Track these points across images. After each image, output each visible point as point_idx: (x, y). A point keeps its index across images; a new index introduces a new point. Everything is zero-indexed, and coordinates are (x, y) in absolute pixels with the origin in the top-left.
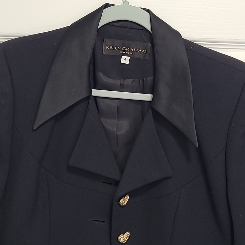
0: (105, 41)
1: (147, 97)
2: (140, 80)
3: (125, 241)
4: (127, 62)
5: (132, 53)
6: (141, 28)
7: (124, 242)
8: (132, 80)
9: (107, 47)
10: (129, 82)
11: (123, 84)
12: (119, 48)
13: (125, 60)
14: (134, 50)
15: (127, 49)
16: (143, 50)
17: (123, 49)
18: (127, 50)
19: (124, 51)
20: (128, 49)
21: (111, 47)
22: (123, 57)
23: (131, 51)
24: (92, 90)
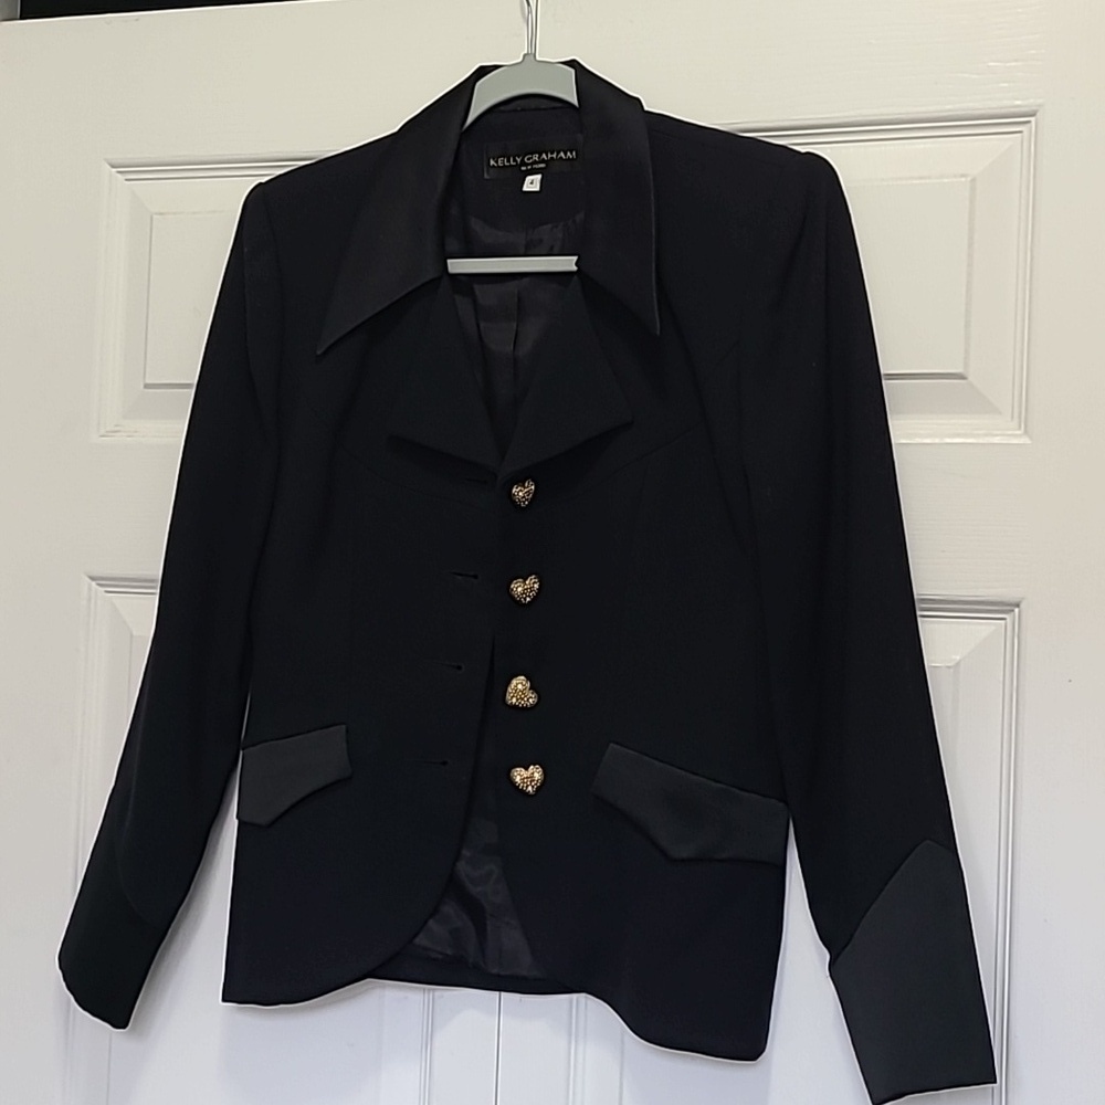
0: (486, 148)
1: (568, 263)
2: (569, 223)
3: (528, 599)
4: (537, 188)
5: (543, 165)
6: (559, 105)
7: (525, 599)
8: (550, 226)
9: (492, 162)
10: (544, 231)
12: (519, 161)
13: (532, 183)
14: (547, 158)
16: (568, 153)
17: (526, 159)
18: (535, 159)
19: (528, 164)
20: (536, 157)
21: (500, 161)
22: (529, 179)
23: (543, 161)
24: (449, 261)
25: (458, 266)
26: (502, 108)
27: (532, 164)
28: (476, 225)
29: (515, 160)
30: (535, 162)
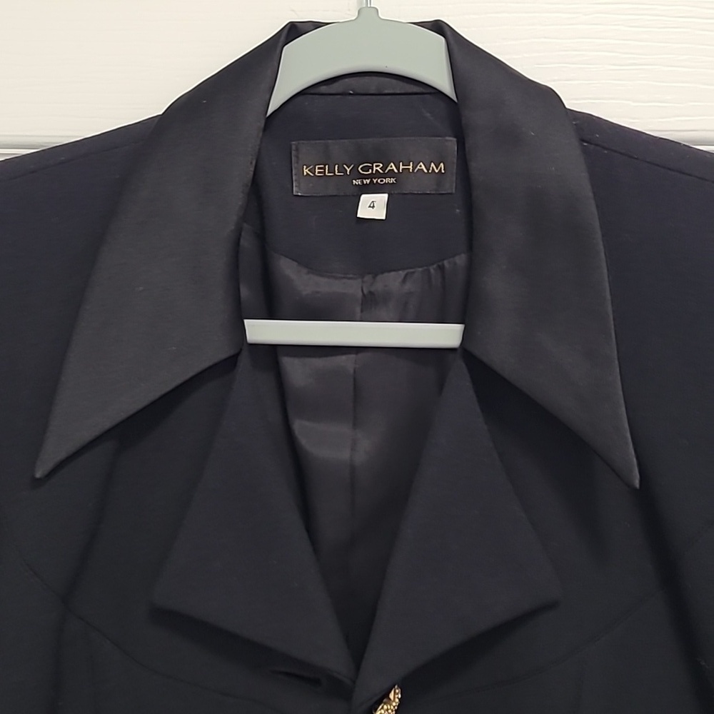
0: (297, 150)
1: (446, 335)
2: (432, 271)
4: (380, 213)
5: (393, 180)
8: (402, 273)
9: (306, 171)
10: (392, 281)
11: (371, 293)
12: (348, 170)
13: (373, 207)
14: (398, 169)
15: (377, 166)
16: (433, 165)
17: (361, 169)
18: (377, 170)
19: (366, 177)
20: (377, 168)
21: (319, 168)
22: (365, 199)
23: (391, 173)
24: (246, 321)
25: (261, 331)
26: (323, 89)
27: (371, 176)
28: (287, 268)
29: (342, 170)
30: (377, 175)
